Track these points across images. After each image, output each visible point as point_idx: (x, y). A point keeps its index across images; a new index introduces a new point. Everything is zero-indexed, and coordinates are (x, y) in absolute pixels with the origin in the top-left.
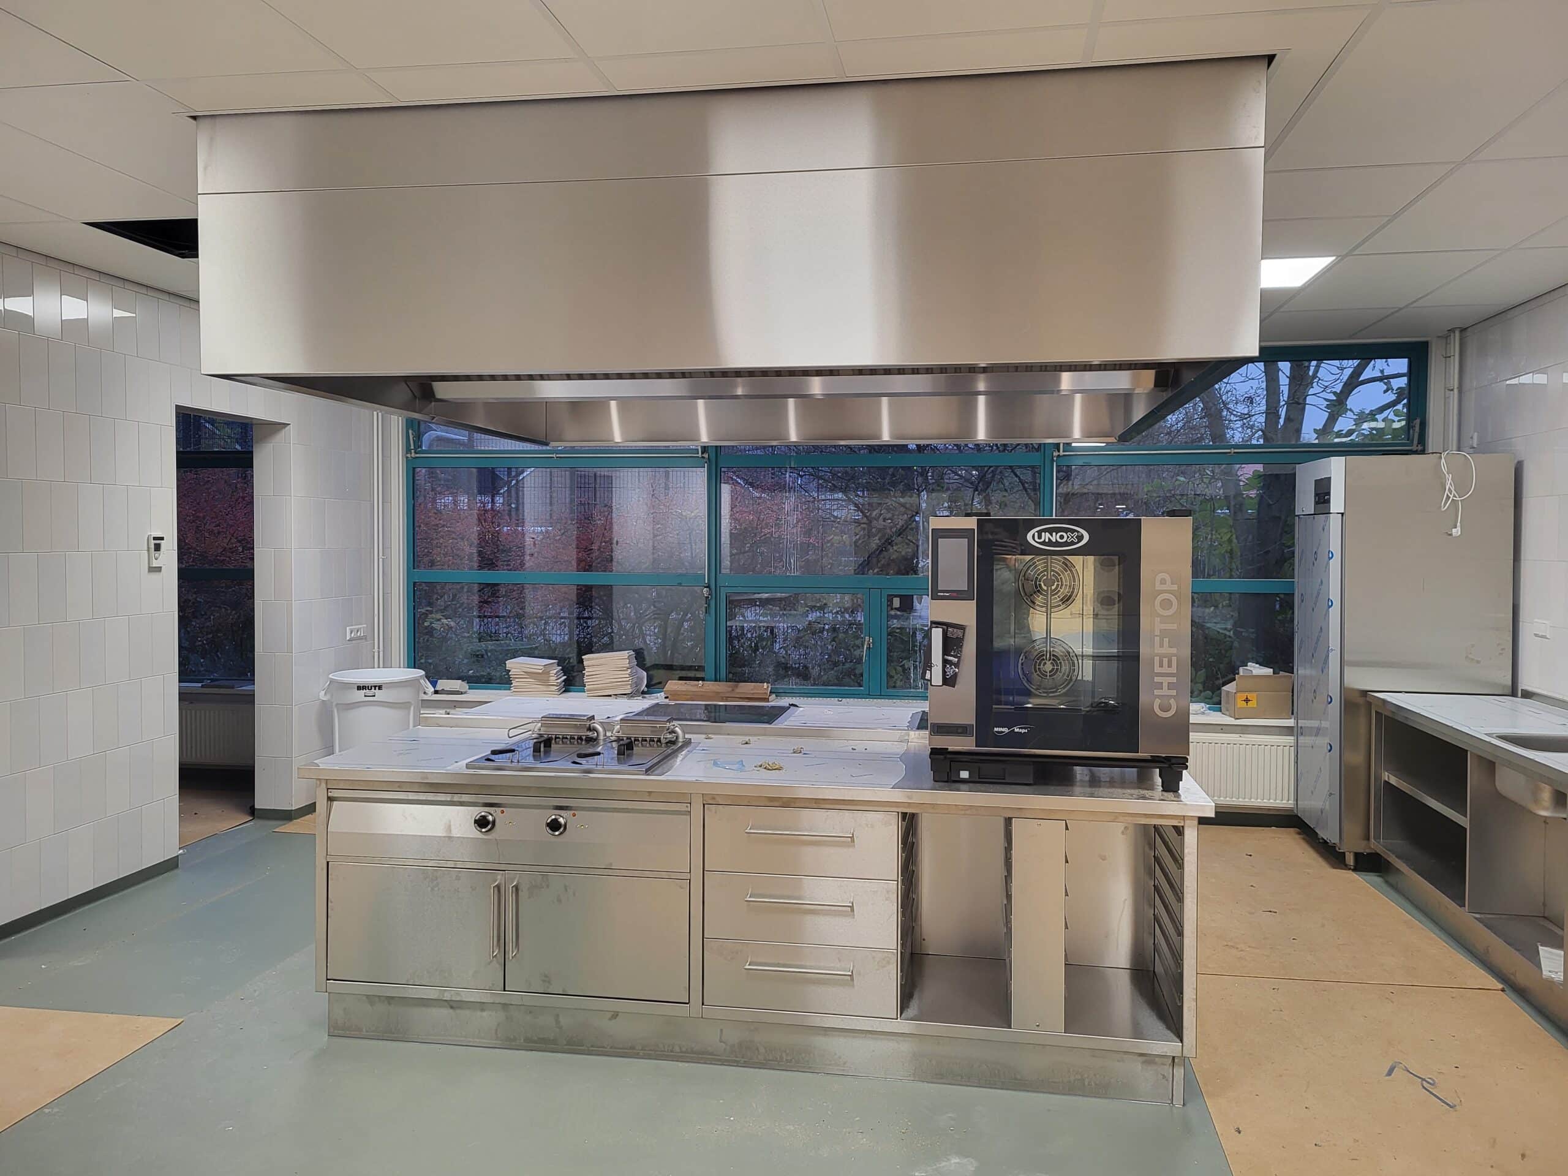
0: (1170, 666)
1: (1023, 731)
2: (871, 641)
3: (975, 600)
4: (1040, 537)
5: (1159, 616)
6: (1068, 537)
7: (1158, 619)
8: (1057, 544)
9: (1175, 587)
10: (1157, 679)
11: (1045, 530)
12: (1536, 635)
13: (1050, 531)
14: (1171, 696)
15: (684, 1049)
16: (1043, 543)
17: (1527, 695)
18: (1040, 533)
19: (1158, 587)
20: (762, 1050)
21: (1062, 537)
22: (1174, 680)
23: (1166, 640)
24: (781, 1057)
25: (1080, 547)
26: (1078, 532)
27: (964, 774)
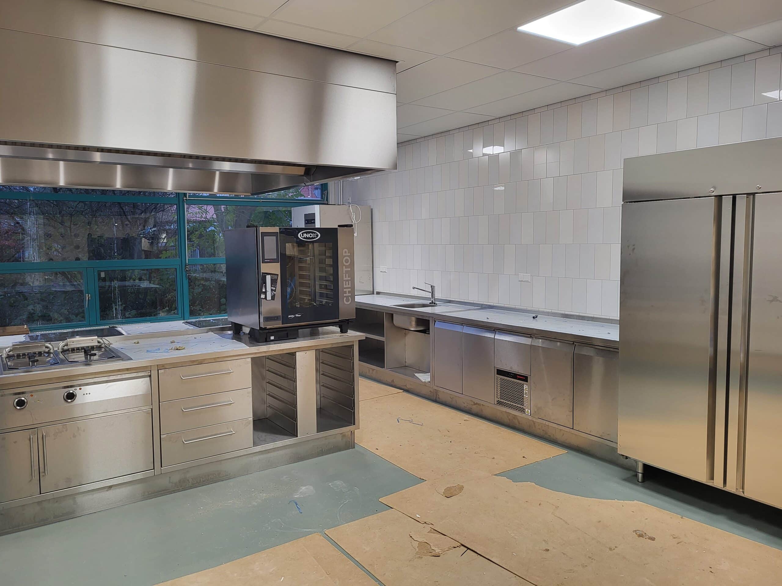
0: (349, 285)
1: (299, 316)
2: (90, 296)
3: (280, 263)
4: (303, 236)
5: (345, 266)
6: (313, 235)
7: (344, 267)
8: (309, 238)
9: (349, 254)
10: (345, 290)
11: (304, 233)
12: (381, 272)
13: (307, 233)
14: (349, 296)
15: (150, 493)
16: (304, 238)
17: (378, 293)
18: (303, 233)
19: (344, 254)
20: (190, 480)
21: (311, 235)
22: (350, 290)
23: (347, 275)
24: (200, 481)
25: (319, 239)
26: (316, 233)
27: (272, 338)
